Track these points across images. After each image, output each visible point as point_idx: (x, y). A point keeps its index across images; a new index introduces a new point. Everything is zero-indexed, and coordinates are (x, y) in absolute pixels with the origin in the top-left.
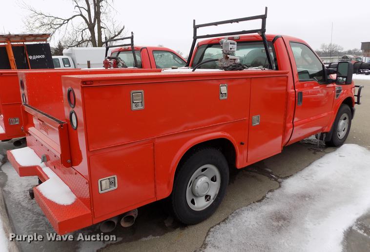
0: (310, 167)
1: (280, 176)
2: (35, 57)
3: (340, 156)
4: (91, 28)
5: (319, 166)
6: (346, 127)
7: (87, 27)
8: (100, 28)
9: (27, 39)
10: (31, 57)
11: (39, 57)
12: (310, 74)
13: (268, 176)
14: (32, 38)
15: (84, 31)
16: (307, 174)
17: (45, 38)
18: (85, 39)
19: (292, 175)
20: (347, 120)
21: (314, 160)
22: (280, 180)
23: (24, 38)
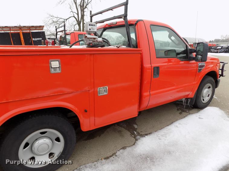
0: (169, 127)
1: (141, 133)
2: (36, 39)
3: (200, 118)
4: (79, 24)
5: (177, 126)
6: (210, 94)
7: (77, 23)
8: (83, 24)
9: (31, 29)
10: (34, 39)
11: (38, 39)
12: (177, 52)
13: (130, 132)
14: (34, 28)
15: (75, 26)
16: (163, 134)
17: (41, 28)
18: (75, 30)
19: (151, 133)
20: (211, 89)
21: (177, 120)
22: (138, 137)
23: (30, 28)
